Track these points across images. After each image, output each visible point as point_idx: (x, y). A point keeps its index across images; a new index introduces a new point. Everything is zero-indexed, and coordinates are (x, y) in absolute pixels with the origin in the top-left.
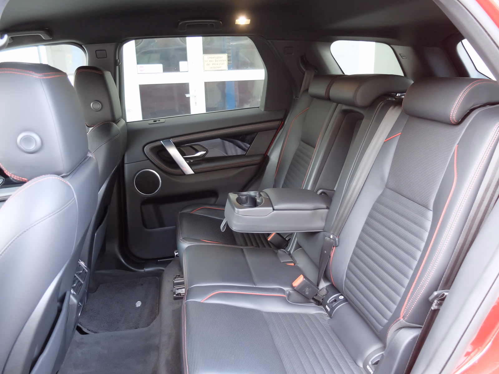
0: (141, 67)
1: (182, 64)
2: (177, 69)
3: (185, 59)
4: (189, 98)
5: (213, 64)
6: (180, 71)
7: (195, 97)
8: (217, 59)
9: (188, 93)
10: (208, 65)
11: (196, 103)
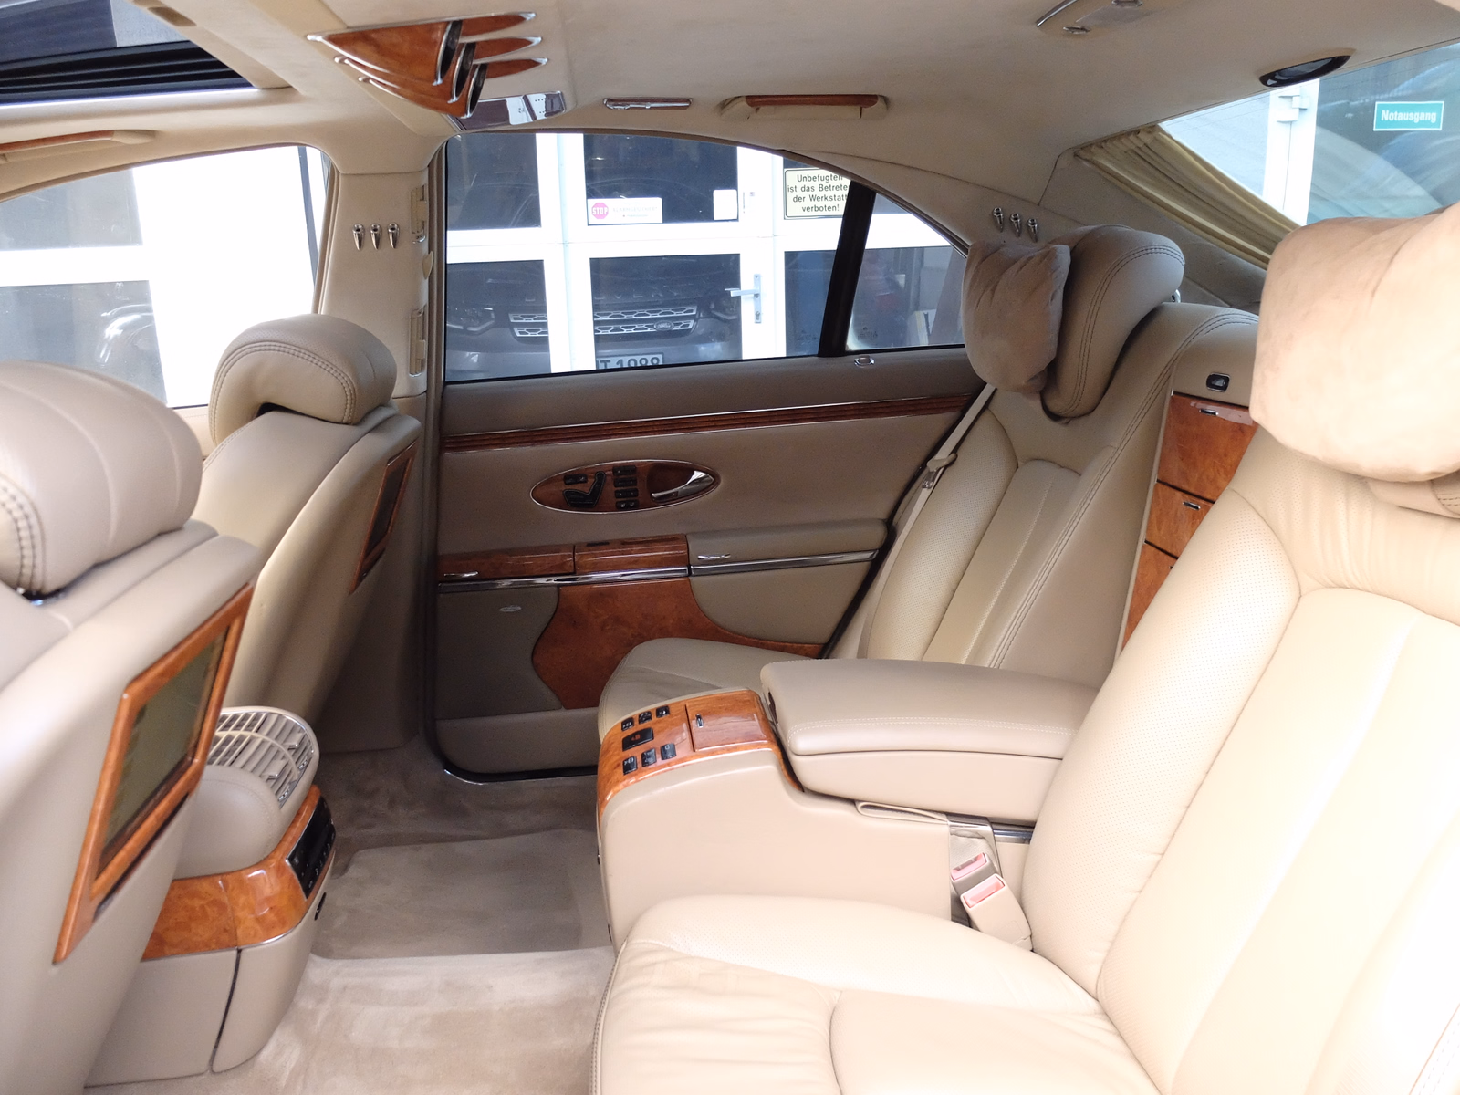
0: (597, 205)
1: (722, 199)
2: (703, 212)
3: (730, 181)
4: (738, 298)
5: (812, 198)
6: (715, 218)
7: (757, 296)
8: (824, 183)
9: (736, 284)
10: (797, 199)
11: (758, 315)
